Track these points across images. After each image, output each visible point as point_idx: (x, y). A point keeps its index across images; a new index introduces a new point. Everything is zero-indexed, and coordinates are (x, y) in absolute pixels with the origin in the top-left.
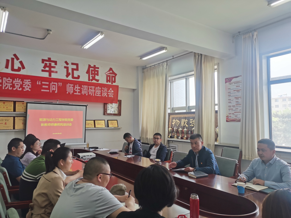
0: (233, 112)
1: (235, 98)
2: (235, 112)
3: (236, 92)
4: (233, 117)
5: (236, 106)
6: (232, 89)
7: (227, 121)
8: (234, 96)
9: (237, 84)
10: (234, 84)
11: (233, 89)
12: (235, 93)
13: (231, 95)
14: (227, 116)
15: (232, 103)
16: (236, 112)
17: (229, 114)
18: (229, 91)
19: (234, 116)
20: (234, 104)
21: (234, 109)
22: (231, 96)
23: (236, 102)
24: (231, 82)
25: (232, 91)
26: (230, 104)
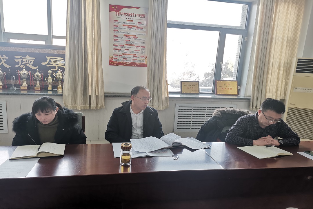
0: (121, 53)
1: (125, 35)
2: (123, 54)
3: (126, 27)
4: (120, 59)
5: (125, 46)
6: (120, 23)
7: (110, 64)
8: (123, 32)
9: (129, 17)
10: (125, 16)
11: (122, 23)
12: (125, 29)
13: (119, 30)
14: (110, 57)
15: (120, 41)
16: (125, 54)
17: (115, 55)
18: (117, 24)
19: (122, 59)
20: (124, 43)
21: (123, 49)
22: (119, 32)
23: (126, 40)
24: (120, 12)
25: (121, 26)
26: (117, 43)
